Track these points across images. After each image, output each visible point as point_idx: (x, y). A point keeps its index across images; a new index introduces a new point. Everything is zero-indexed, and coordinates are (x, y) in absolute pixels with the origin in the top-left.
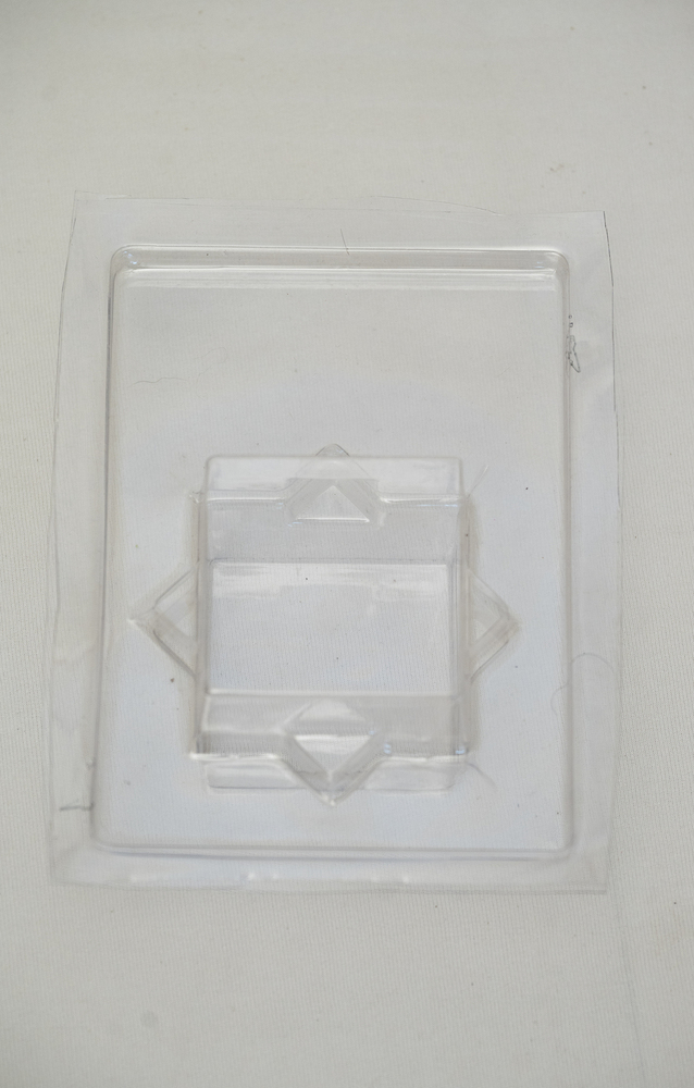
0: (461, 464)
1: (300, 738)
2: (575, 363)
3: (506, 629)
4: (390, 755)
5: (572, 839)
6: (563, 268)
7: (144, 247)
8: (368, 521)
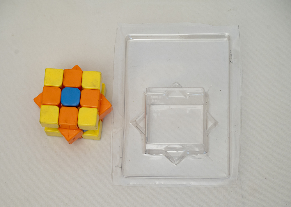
0: (204, 89)
1: (168, 152)
2: (231, 61)
3: (216, 124)
4: (188, 154)
5: (229, 174)
6: (229, 38)
7: (133, 35)
8: (184, 97)
